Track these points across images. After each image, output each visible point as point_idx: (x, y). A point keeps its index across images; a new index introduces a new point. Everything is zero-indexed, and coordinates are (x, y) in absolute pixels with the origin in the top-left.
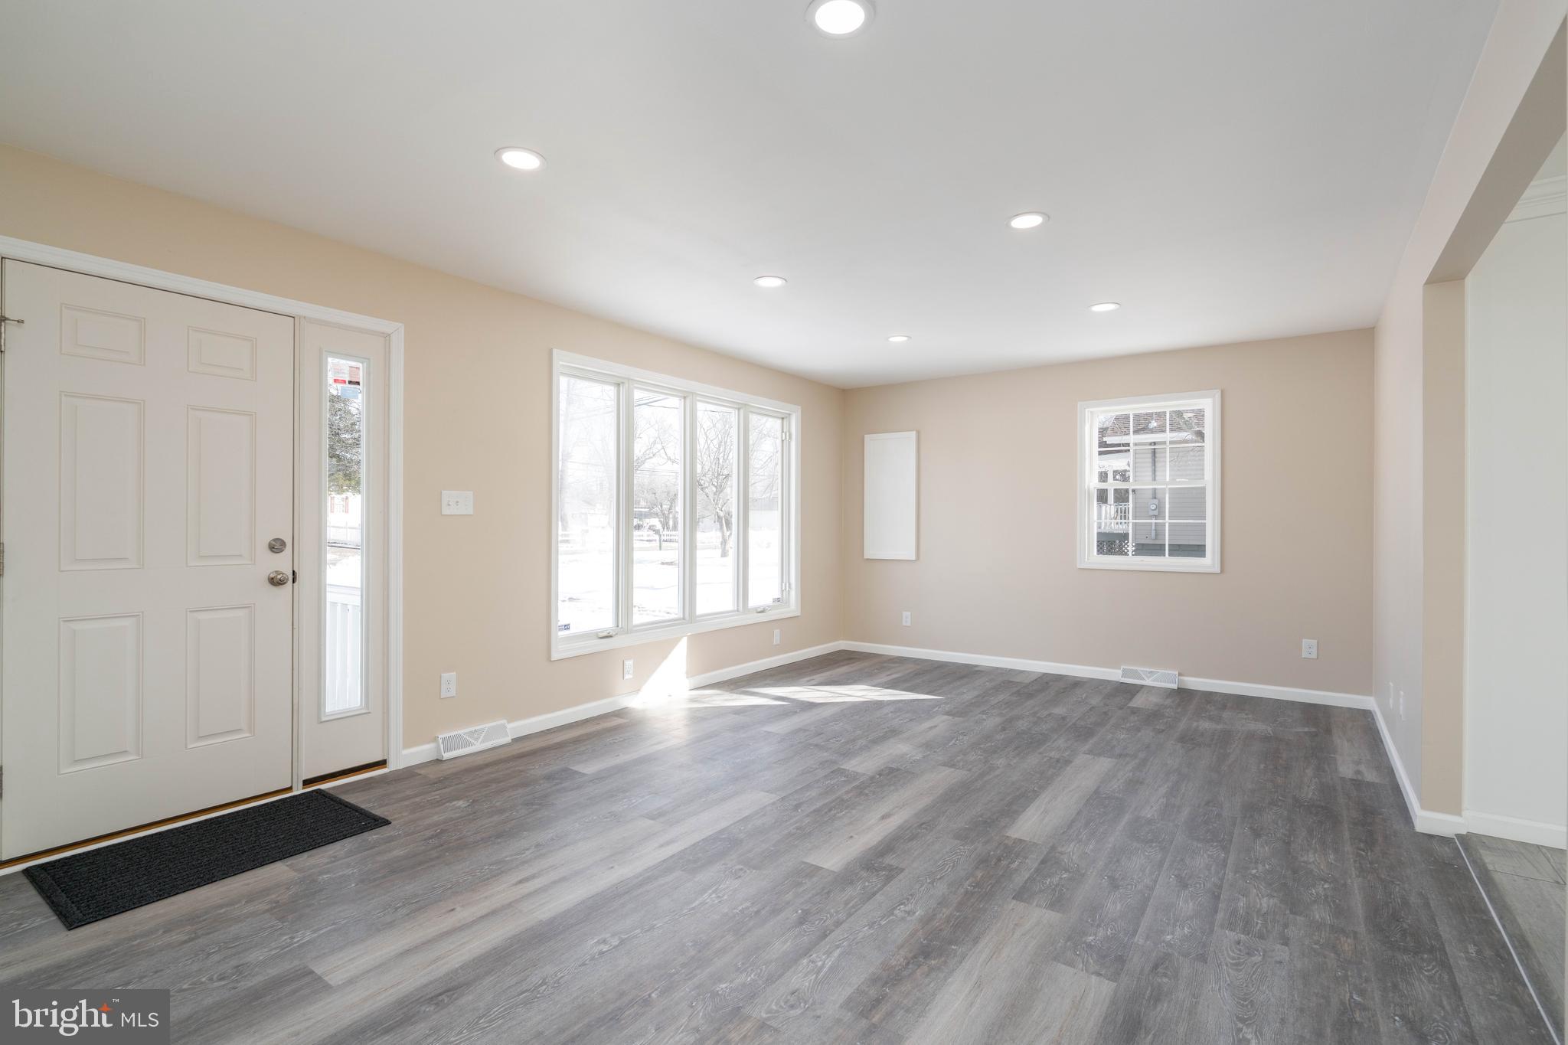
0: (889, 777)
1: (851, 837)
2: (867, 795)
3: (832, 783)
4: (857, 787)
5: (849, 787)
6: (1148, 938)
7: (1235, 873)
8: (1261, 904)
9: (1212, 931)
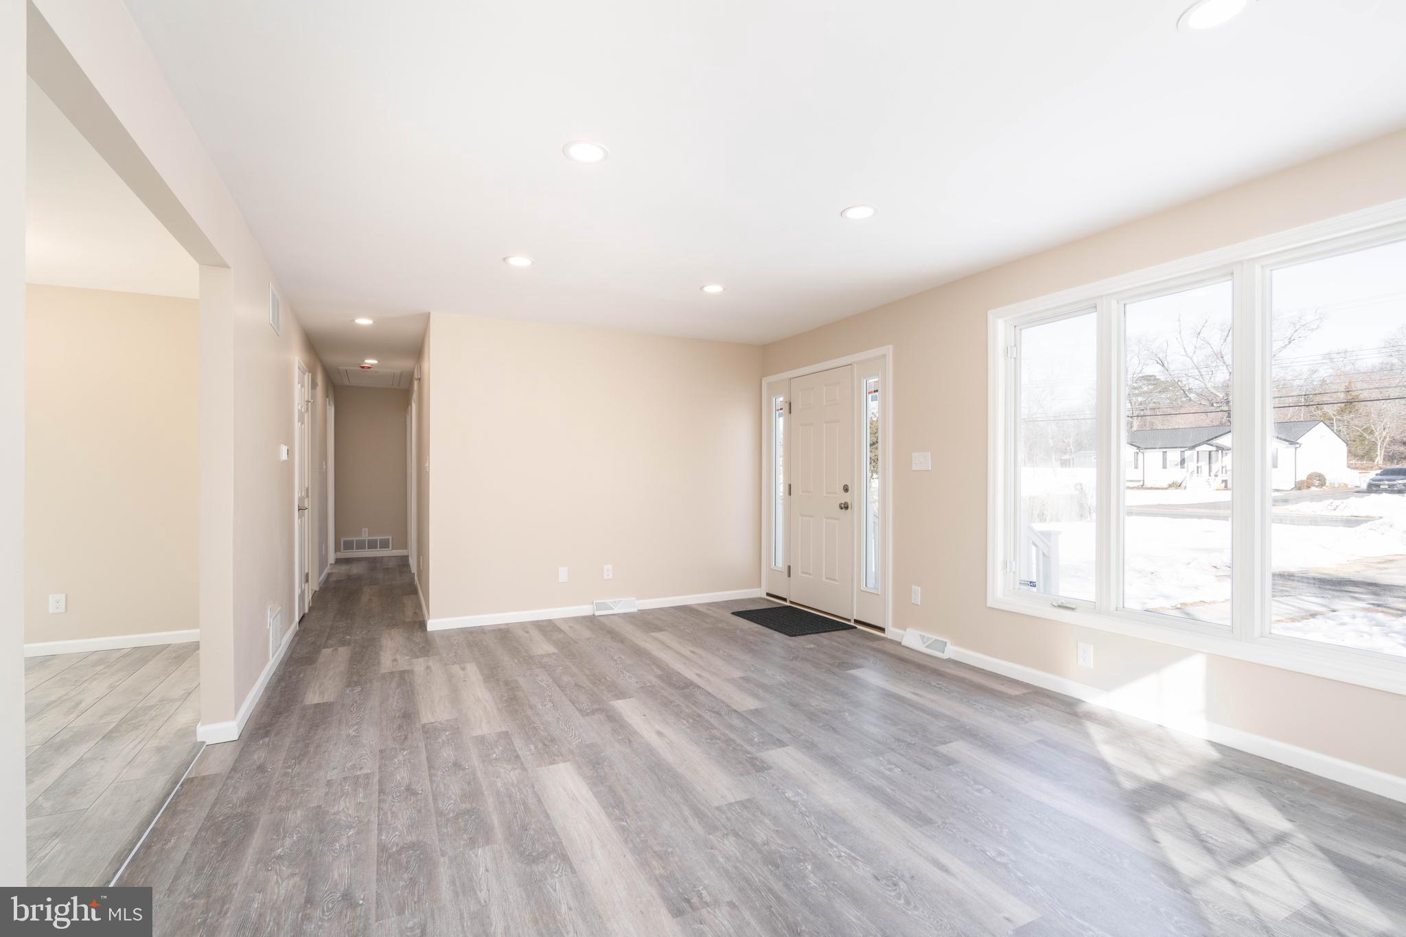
6: (417, 747)
7: (369, 821)
8: (345, 803)
9: (380, 768)
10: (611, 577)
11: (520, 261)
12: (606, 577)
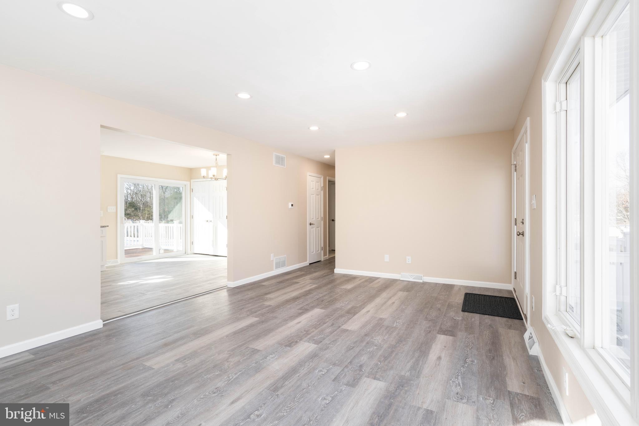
0: (293, 340)
1: (312, 316)
2: (305, 331)
3: (320, 336)
4: (308, 334)
5: (312, 334)
10: (410, 262)
11: (314, 128)
12: (407, 262)
